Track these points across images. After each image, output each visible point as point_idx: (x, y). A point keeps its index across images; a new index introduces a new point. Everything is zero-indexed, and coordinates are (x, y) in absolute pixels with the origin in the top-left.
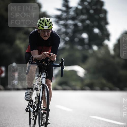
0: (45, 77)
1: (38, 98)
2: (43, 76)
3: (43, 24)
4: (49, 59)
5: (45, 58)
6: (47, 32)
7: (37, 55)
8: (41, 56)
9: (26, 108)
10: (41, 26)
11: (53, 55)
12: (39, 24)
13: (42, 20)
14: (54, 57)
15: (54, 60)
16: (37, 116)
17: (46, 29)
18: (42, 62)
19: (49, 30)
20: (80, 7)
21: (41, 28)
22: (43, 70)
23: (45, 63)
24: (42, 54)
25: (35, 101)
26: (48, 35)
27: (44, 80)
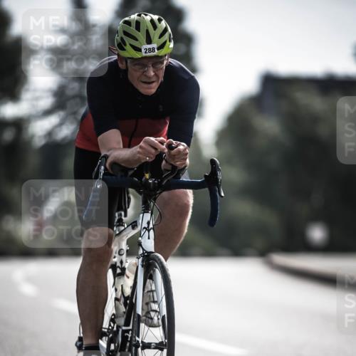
0: (151, 226)
1: (125, 304)
2: (146, 226)
3: (137, 40)
5: (151, 160)
6: (154, 66)
7: (119, 149)
8: (139, 152)
9: (77, 339)
11: (181, 147)
12: (124, 36)
15: (183, 166)
17: (149, 54)
19: (161, 57)
23: (151, 177)
24: (142, 144)
25: (113, 315)
26: (156, 75)
27: (149, 238)
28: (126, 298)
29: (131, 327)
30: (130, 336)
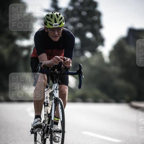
0: (58, 88)
1: (48, 116)
2: (56, 88)
3: (51, 22)
4: (62, 65)
7: (46, 60)
8: (53, 62)
9: (31, 129)
10: (49, 23)
11: (68, 60)
12: (47, 20)
13: (50, 16)
14: (69, 63)
15: (69, 67)
16: (47, 139)
17: (55, 27)
18: (53, 69)
19: (60, 28)
20: (71, 8)
21: (49, 26)
22: (56, 80)
23: (57, 71)
24: (54, 58)
25: (44, 120)
26: (58, 34)
27: (57, 93)
28: (48, 114)
29: (50, 125)
30: (50, 128)
